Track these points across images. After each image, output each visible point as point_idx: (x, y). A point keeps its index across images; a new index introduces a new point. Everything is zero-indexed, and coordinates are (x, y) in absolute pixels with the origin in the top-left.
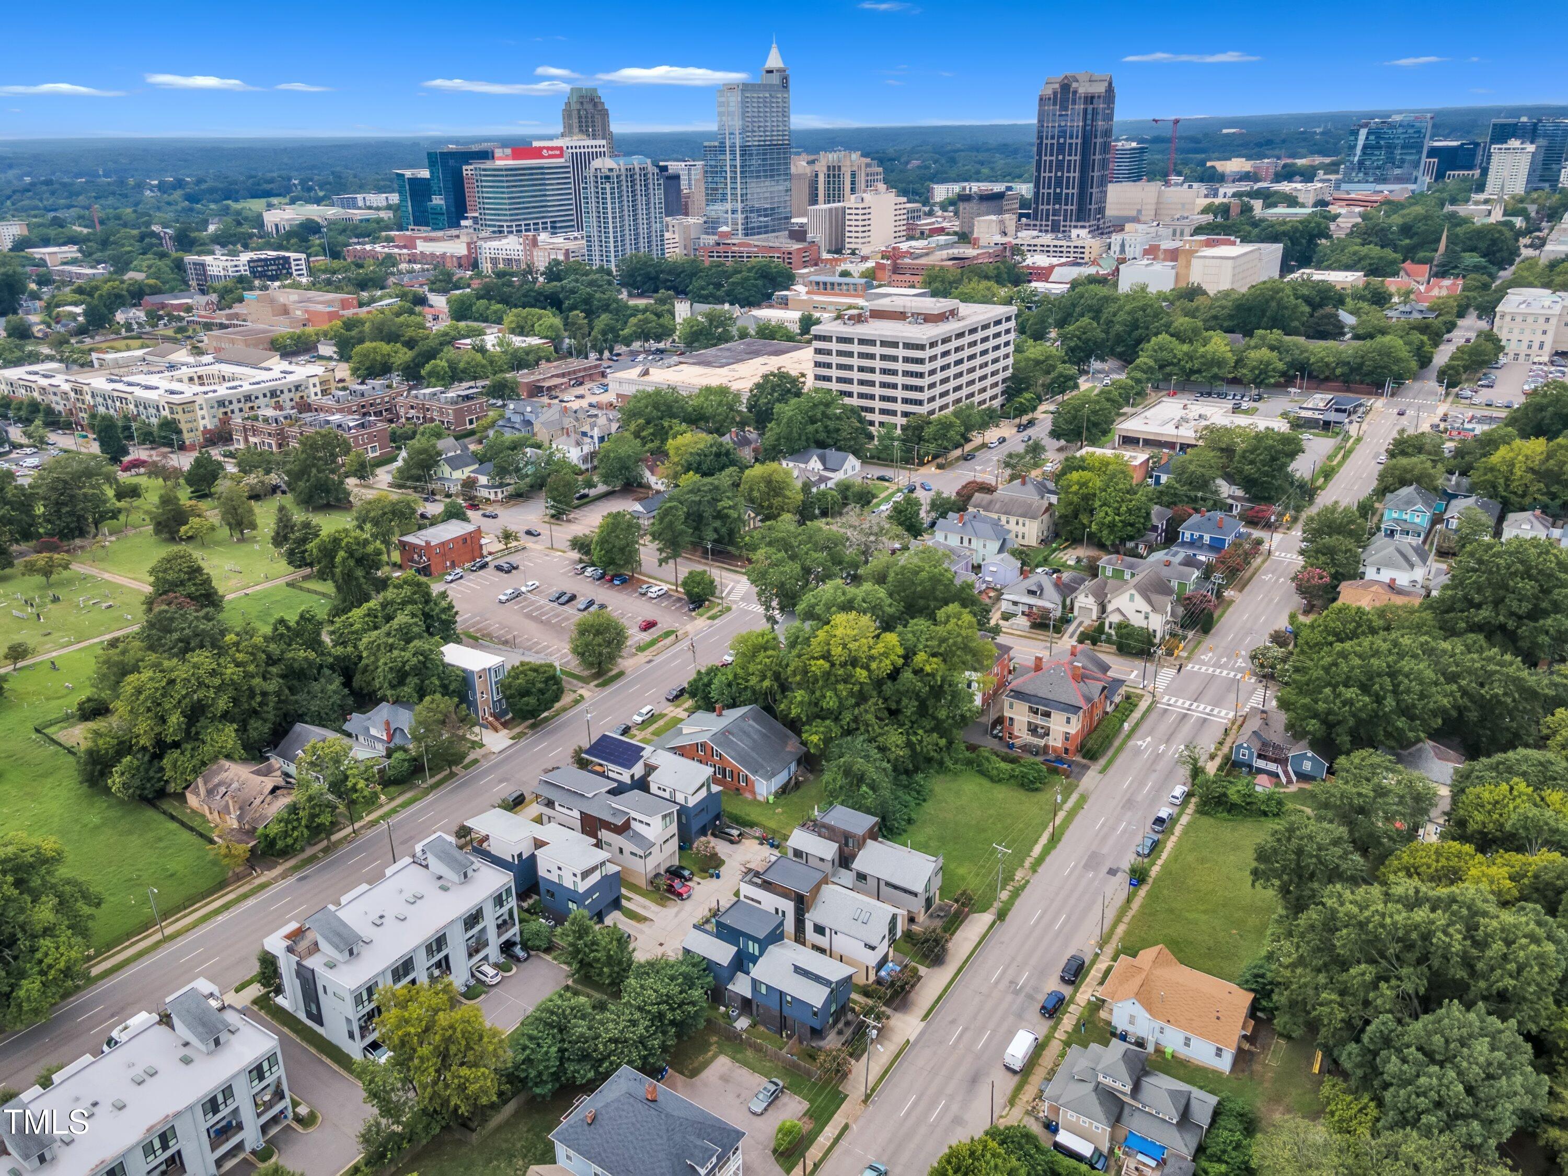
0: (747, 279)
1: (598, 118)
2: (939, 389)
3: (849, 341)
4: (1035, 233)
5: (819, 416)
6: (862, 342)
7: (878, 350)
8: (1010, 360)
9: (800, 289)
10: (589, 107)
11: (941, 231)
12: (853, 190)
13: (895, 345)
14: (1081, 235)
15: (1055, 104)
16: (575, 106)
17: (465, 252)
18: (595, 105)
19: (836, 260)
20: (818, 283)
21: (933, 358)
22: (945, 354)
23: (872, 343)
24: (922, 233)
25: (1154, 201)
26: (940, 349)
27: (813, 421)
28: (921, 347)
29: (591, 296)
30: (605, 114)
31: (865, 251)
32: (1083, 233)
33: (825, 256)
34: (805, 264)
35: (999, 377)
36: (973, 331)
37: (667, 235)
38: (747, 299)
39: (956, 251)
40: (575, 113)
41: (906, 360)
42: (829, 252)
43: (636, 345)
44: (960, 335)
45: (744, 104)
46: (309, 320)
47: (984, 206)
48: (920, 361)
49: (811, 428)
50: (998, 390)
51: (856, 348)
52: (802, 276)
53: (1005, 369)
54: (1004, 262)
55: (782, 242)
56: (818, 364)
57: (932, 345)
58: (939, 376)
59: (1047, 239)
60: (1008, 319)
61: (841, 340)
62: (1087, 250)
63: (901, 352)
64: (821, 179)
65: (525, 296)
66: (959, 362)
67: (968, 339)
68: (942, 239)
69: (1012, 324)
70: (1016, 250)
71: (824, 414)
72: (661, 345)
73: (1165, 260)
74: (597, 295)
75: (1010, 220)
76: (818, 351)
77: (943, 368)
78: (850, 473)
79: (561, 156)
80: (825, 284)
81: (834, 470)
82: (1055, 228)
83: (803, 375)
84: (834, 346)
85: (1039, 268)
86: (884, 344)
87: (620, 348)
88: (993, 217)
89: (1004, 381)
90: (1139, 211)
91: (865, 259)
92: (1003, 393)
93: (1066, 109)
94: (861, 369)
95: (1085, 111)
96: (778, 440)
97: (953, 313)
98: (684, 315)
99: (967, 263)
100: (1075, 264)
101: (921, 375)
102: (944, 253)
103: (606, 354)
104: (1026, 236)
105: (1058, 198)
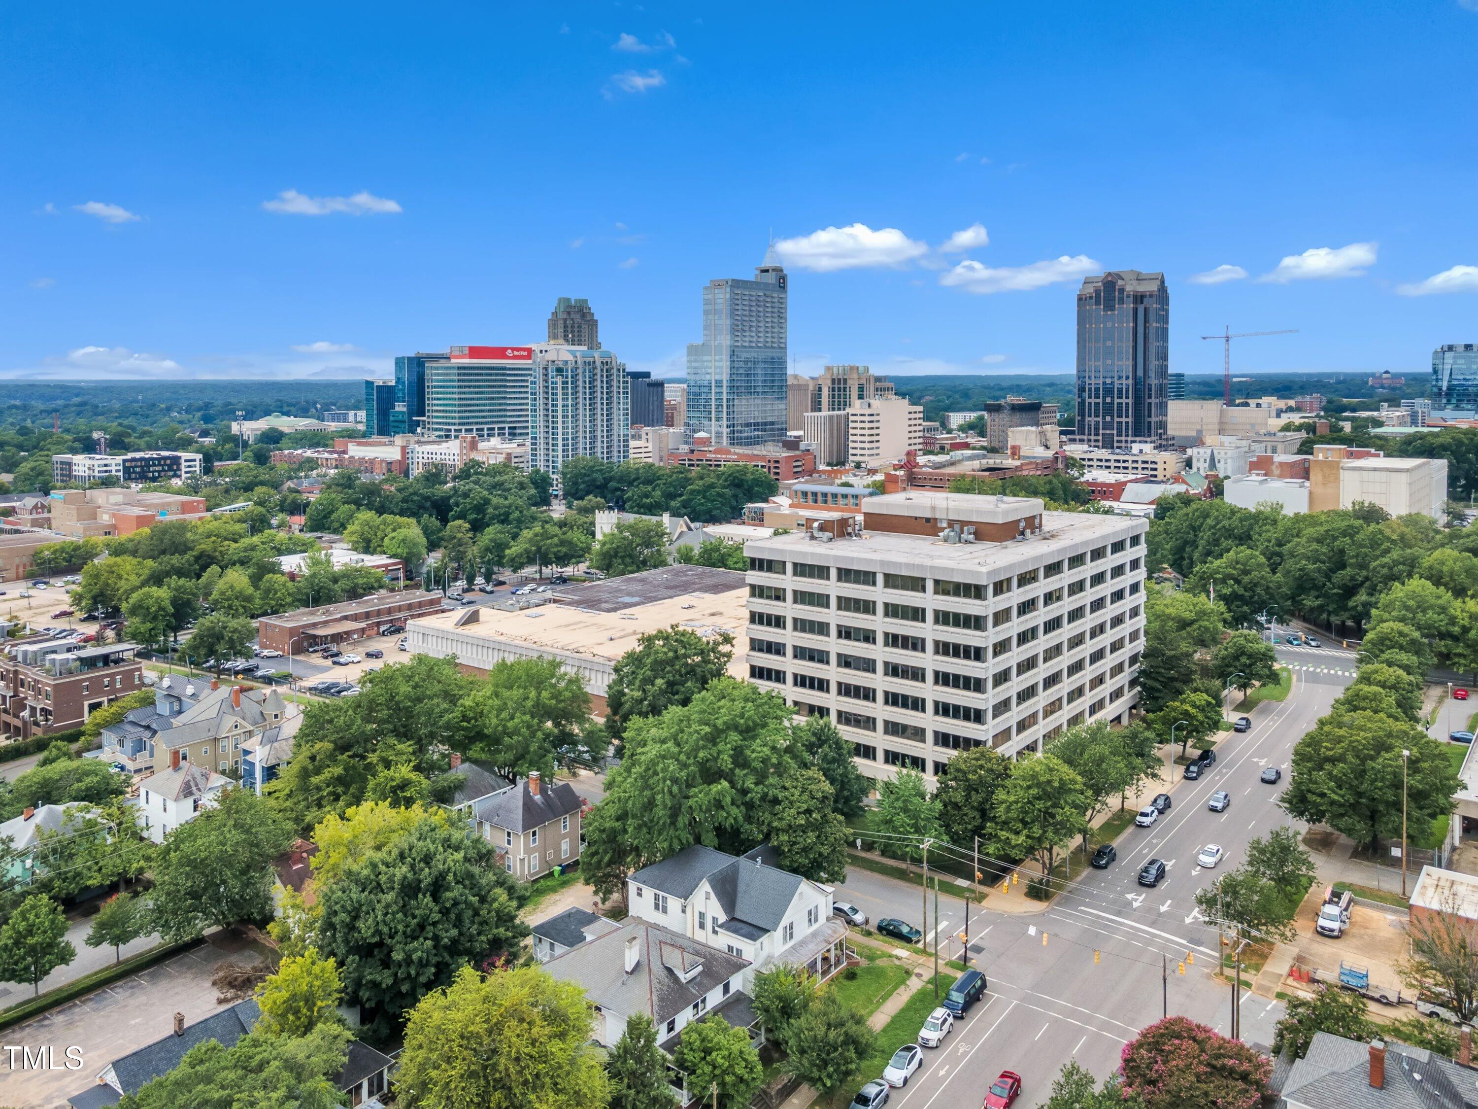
0: (712, 486)
1: (585, 327)
2: (1017, 684)
3: (821, 572)
4: (1085, 447)
5: (726, 761)
6: (845, 575)
7: (880, 594)
8: (1141, 621)
9: (782, 501)
10: (577, 318)
11: (966, 446)
12: (861, 397)
13: (916, 584)
14: (1144, 449)
15: (1098, 303)
16: (562, 316)
17: (398, 457)
18: (584, 315)
19: (836, 472)
20: (805, 494)
21: (1001, 617)
22: (1026, 607)
23: (868, 578)
24: (942, 448)
25: (1216, 420)
26: (1016, 596)
27: (710, 775)
28: (976, 591)
29: (487, 502)
30: (593, 324)
31: (873, 464)
32: (1147, 448)
33: (822, 467)
34: (797, 475)
35: (1124, 654)
36: (1077, 561)
37: (633, 443)
38: (709, 512)
39: (991, 461)
40: (561, 324)
41: (943, 618)
42: (829, 464)
43: (530, 571)
44: (1053, 569)
45: (734, 302)
46: (115, 527)
47: (1017, 416)
48: (976, 623)
49: (701, 796)
50: (1123, 679)
51: (833, 588)
52: (789, 487)
53: (1134, 636)
54: (1057, 476)
55: (773, 451)
56: (757, 618)
57: (1000, 588)
58: (1016, 655)
59: (1103, 453)
60: (1135, 541)
61: (801, 570)
62: (1160, 466)
63: (930, 601)
64: (825, 392)
65: (405, 500)
66: (1053, 625)
67: (1068, 577)
68: (968, 452)
69: (1141, 551)
70: (1070, 463)
71: (739, 758)
72: (569, 571)
73: (1281, 476)
74: (495, 501)
75: (1052, 431)
76: (758, 591)
77: (1024, 638)
78: (803, 930)
79: (529, 357)
80: (815, 494)
81: (755, 931)
82: (1108, 444)
83: (728, 639)
84: (789, 582)
85: (1103, 485)
86: (892, 581)
87: (506, 575)
88: (1034, 429)
89: (1133, 660)
90: (1200, 432)
91: (872, 472)
92: (1133, 683)
93: (1112, 308)
94: (846, 633)
95: (1135, 311)
96: (622, 817)
97: (1032, 524)
98: (607, 530)
99: (1008, 474)
100: (1147, 480)
101: (978, 654)
102: (976, 464)
103: (479, 580)
104: (1076, 450)
105: (1108, 409)
